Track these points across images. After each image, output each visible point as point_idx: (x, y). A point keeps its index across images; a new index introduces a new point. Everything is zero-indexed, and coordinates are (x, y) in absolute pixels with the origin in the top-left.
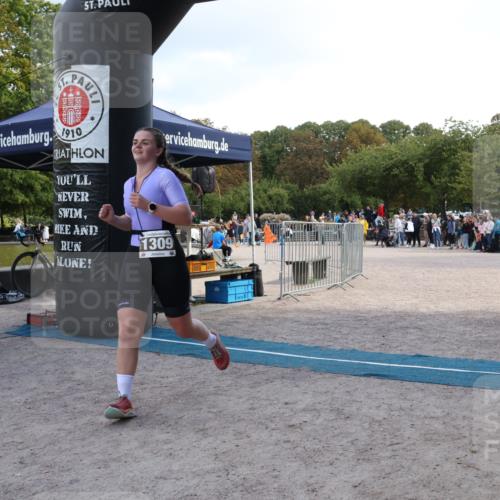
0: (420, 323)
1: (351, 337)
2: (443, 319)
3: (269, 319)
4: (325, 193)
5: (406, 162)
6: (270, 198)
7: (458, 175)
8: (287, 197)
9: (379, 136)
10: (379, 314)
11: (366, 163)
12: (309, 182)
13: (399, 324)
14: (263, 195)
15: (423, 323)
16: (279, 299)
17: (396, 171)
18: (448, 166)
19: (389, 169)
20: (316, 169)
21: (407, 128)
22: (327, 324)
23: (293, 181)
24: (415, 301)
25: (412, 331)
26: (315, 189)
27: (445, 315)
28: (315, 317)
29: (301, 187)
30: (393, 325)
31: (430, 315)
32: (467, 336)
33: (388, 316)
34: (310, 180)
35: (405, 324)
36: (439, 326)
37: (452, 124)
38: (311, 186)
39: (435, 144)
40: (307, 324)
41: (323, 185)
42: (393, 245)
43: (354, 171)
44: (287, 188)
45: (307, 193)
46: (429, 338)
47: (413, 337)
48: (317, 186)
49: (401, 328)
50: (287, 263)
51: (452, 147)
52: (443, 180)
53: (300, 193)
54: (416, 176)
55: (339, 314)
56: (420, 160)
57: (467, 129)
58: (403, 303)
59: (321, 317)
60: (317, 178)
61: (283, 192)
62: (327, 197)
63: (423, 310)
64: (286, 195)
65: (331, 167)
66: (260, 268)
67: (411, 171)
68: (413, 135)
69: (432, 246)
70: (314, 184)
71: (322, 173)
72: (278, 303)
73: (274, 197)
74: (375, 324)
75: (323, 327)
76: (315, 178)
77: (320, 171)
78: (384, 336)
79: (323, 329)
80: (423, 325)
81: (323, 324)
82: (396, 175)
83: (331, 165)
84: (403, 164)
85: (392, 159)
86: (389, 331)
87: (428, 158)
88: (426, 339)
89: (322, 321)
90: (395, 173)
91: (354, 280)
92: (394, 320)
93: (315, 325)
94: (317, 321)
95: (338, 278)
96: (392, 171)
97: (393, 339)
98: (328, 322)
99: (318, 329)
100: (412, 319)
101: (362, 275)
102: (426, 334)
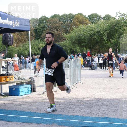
0: (106, 103)
4: (64, 46)
6: (39, 48)
9: (88, 21)
10: (88, 99)
11: (82, 33)
13: (97, 103)
14: (36, 47)
16: (43, 93)
18: (118, 34)
21: (100, 17)
25: (103, 106)
30: (95, 104)
33: (92, 100)
35: (100, 103)
41: (62, 43)
42: (94, 69)
43: (76, 36)
46: (111, 109)
47: (104, 110)
48: (60, 43)
49: (98, 105)
51: (120, 25)
52: (115, 40)
54: (103, 38)
56: (105, 31)
57: (126, 17)
62: (64, 48)
67: (101, 36)
68: (102, 20)
70: (58, 42)
73: (41, 48)
74: (87, 104)
75: (63, 105)
76: (59, 39)
77: (61, 37)
78: (90, 109)
79: (63, 106)
80: (108, 104)
81: (63, 104)
82: (95, 38)
83: (66, 34)
84: (98, 33)
85: (93, 31)
86: (93, 107)
87: (109, 30)
88: (110, 110)
89: (62, 103)
90: (94, 37)
91: (77, 85)
92: (95, 102)
93: (59, 104)
94: (61, 103)
95: (70, 84)
96: (93, 37)
97: (95, 110)
98: (65, 103)
99: (61, 106)
100: (103, 101)
101: (80, 82)
102: (109, 108)
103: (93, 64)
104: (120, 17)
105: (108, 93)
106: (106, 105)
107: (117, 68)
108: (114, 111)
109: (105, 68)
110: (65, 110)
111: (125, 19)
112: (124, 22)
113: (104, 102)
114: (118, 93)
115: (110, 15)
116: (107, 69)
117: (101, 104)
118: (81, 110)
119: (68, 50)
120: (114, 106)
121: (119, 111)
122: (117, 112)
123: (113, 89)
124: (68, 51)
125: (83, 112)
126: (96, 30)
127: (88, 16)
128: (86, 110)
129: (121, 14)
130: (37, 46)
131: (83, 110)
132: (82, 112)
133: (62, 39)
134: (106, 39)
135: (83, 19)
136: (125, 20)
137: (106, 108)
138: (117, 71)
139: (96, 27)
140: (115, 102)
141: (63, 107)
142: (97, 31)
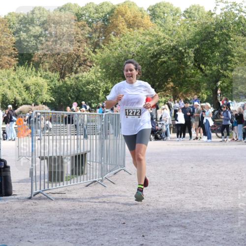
0: (183, 221)
1: (107, 238)
2: (210, 216)
3: (16, 221)
4: (88, 83)
5: (174, 47)
6: (27, 88)
7: (230, 61)
8: (46, 87)
9: (147, 20)
10: (140, 212)
11: (132, 49)
12: (71, 70)
13: (162, 222)
14: (19, 84)
15: (187, 221)
16: (30, 198)
17: (164, 58)
18: (221, 52)
19: (156, 56)
20: (78, 57)
21: (177, 11)
22: (81, 225)
23: (53, 70)
24: (180, 197)
25: (175, 229)
26: (77, 78)
27: (212, 212)
28: (68, 217)
29: (62, 76)
30: (154, 224)
31: (196, 212)
32: (235, 234)
33: (149, 214)
34: (72, 69)
36: (205, 223)
37: (224, 5)
38: (74, 75)
39: (206, 28)
40: (59, 225)
43: (119, 57)
44: (46, 77)
45: (69, 83)
47: (176, 237)
48: (79, 75)
49: (163, 226)
50: (42, 158)
51: (225, 31)
52: (214, 68)
53: (61, 83)
54: (186, 64)
55: (96, 212)
56: (190, 46)
57: (240, 11)
58: (168, 199)
59: (75, 217)
60: (80, 65)
61: (41, 81)
62: (90, 87)
63: (189, 207)
64: (46, 84)
65: (93, 55)
66: (8, 164)
67: (180, 57)
68: (183, 18)
69: (205, 138)
70: (76, 73)
71: (85, 61)
72: (28, 202)
73: (32, 87)
74: (135, 223)
75: (77, 227)
76: (77, 65)
77: (82, 59)
78: (143, 236)
79: (76, 229)
80: (188, 223)
81: (77, 224)
82: (164, 62)
83: (94, 52)
84: (172, 49)
85: (160, 44)
86: (150, 230)
87: (198, 43)
88: (190, 238)
89: (76, 221)
90: (163, 60)
91: (116, 176)
92: (155, 218)
93: (68, 225)
94: (71, 222)
95: (97, 174)
96: (160, 59)
97: (153, 239)
98: (83, 222)
99: (72, 230)
100: (176, 216)
101: (125, 171)
102: (190, 233)
103: (160, 126)
104: (225, 10)
105: (190, 197)
106: (181, 226)
107: (217, 135)
108: (199, 239)
109: (187, 135)
110: (81, 239)
111: (236, 16)
112: (235, 22)
113: (179, 217)
114: (214, 196)
115: (201, 6)
116: (193, 138)
117: (171, 224)
118: (121, 238)
119: (99, 93)
120: (202, 228)
121: (212, 239)
122: (207, 242)
123: (202, 186)
124: (100, 95)
125: (125, 243)
126: (168, 42)
127: (149, 9)
128: (132, 238)
129: (227, 4)
130: (22, 82)
131: (125, 238)
132: (122, 242)
133: (85, 66)
134: (192, 64)
135: (135, 17)
136: (237, 19)
137: (182, 232)
138: (217, 142)
139: (167, 36)
140: (204, 218)
141: (77, 233)
142: (170, 46)
